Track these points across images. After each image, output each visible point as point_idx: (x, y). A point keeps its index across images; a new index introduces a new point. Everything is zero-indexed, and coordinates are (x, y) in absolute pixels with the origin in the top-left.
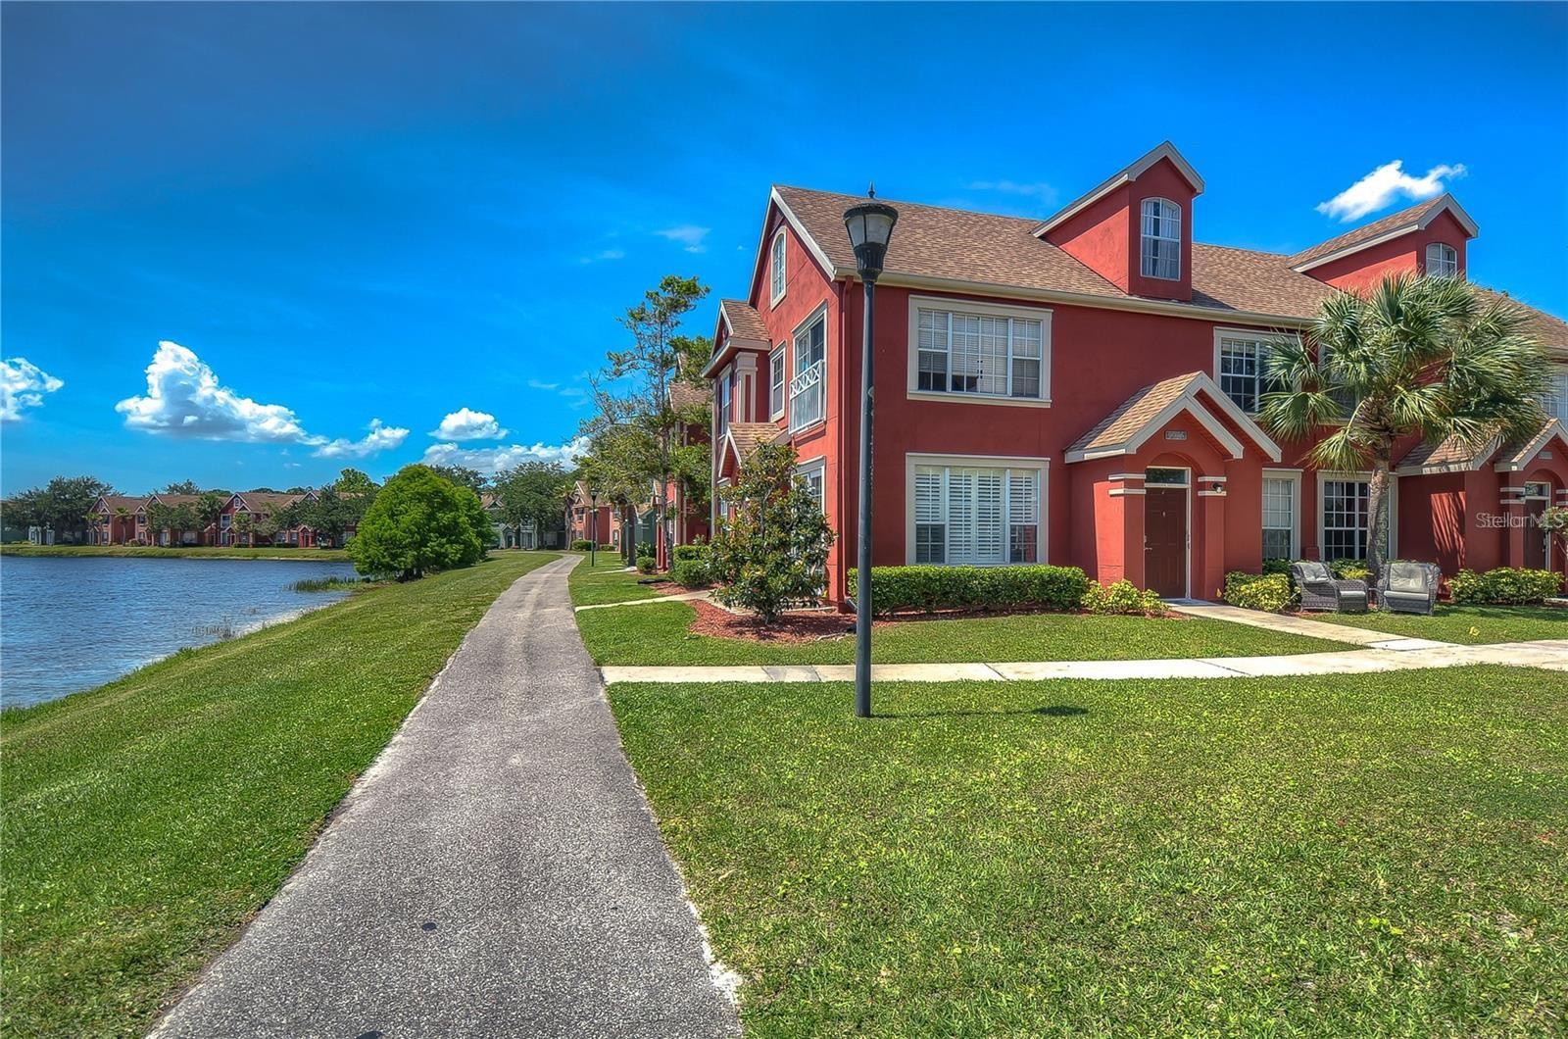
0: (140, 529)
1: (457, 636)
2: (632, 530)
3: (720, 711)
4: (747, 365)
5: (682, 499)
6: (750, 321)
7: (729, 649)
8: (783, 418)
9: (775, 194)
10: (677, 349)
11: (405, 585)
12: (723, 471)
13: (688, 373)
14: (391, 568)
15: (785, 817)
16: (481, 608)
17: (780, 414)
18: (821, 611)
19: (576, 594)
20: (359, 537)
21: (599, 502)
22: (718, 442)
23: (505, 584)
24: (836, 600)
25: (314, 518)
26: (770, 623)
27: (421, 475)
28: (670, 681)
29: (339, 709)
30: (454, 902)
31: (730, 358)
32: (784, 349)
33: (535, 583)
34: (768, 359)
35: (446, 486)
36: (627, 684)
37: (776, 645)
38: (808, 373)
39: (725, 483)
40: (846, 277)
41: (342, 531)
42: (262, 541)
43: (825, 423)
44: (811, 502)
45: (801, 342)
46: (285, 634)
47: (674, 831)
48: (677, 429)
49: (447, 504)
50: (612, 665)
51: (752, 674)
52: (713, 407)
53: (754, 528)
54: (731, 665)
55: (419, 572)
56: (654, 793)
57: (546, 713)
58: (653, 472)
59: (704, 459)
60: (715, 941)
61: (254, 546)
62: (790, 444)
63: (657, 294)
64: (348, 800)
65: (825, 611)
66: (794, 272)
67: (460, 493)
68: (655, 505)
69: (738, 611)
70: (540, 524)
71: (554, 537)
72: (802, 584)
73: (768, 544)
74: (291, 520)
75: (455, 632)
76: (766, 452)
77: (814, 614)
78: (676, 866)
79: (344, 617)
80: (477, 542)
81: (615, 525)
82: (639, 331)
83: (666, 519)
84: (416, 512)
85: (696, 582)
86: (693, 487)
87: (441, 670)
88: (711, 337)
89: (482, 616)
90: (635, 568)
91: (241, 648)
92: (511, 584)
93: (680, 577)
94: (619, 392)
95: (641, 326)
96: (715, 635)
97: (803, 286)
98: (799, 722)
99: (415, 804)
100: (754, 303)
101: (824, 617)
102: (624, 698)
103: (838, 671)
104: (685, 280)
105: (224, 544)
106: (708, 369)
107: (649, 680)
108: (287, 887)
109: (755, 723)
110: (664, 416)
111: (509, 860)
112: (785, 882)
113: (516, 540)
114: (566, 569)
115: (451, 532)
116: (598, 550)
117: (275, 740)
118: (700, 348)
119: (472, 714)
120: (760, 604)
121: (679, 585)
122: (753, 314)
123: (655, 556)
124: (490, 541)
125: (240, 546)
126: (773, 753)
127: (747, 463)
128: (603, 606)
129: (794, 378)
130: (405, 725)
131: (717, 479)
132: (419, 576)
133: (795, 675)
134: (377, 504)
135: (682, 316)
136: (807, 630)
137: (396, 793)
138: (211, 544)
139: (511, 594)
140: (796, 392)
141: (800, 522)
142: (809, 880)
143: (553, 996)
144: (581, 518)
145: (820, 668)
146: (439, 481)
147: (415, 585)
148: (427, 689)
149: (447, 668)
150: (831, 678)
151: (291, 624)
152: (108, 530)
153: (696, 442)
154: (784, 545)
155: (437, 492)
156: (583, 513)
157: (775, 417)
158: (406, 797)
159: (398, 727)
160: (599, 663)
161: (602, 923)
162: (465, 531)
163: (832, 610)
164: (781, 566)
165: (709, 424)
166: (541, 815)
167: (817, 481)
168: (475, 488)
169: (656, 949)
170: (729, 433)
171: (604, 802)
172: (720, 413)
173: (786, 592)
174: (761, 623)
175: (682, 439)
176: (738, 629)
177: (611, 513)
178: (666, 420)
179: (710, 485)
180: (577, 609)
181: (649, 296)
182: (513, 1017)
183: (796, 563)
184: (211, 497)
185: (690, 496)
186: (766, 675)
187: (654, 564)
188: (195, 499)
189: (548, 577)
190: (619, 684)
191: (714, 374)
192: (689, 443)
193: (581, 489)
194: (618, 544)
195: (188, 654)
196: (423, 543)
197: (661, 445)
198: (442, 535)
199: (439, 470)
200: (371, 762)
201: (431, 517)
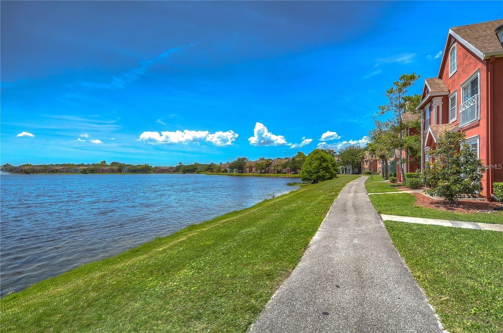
0: (254, 169)
1: (331, 201)
2: (387, 168)
3: (433, 236)
4: (438, 102)
5: (407, 156)
6: (439, 84)
7: (433, 213)
8: (456, 121)
9: (451, 32)
10: (406, 101)
11: (315, 184)
12: (427, 144)
13: (410, 109)
14: (309, 180)
15: (470, 283)
16: (337, 192)
17: (455, 119)
18: (478, 200)
19: (368, 189)
20: (301, 171)
21: (374, 158)
22: (424, 133)
23: (344, 185)
24: (486, 196)
25: (290, 165)
26: (452, 203)
27: (317, 152)
28: (409, 222)
29: (303, 218)
30: (344, 281)
31: (430, 100)
32: (456, 93)
33: (353, 185)
34: (448, 98)
35: (325, 155)
36: (391, 221)
37: (455, 212)
38: (469, 101)
39: (427, 149)
40: (491, 56)
41: (297, 169)
42: (279, 172)
43: (479, 121)
44: (473, 154)
45: (464, 89)
46: (287, 197)
47: (419, 277)
48: (405, 130)
49: (325, 160)
50: (384, 214)
51: (446, 224)
52: (421, 120)
53: (443, 166)
54: (435, 219)
55: (317, 181)
56: (408, 261)
57: (363, 228)
58: (396, 147)
59: (418, 140)
60: (443, 321)
61: (277, 173)
62: (460, 131)
63: (398, 82)
64: (309, 245)
65: (480, 200)
66: (461, 60)
67: (328, 157)
68: (396, 158)
69: (436, 198)
70: (353, 166)
71: (358, 170)
72: (469, 189)
73: (451, 172)
74: (285, 166)
75: (331, 199)
76: (448, 135)
77: (474, 201)
78: (421, 290)
79: (301, 193)
80: (334, 172)
81: (379, 166)
82: (390, 97)
83: (402, 163)
84: (316, 163)
85: (416, 186)
86: (413, 152)
87: (329, 210)
88: (421, 94)
89: (338, 195)
90: (389, 181)
91: (277, 200)
92: (345, 185)
93: (408, 184)
94: (383, 119)
95: (391, 95)
96: (426, 206)
97: (466, 65)
98: (472, 245)
99: (328, 249)
100: (440, 77)
101: (480, 203)
102: (390, 226)
103: (490, 226)
104: (409, 75)
105: (270, 173)
106: (420, 106)
107: (400, 221)
108: (299, 265)
109: (449, 242)
110: (401, 126)
111: (359, 273)
112: (474, 308)
113: (345, 171)
114: (362, 181)
115: (326, 169)
116: (373, 174)
117: (290, 225)
118: (416, 98)
119: (339, 225)
120: (446, 196)
121: (408, 187)
122: (440, 81)
123: (396, 176)
124: (337, 172)
125: (273, 173)
126: (460, 256)
127: (440, 140)
128: (378, 193)
129: (462, 104)
130: (321, 225)
131: (424, 147)
132: (317, 182)
133: (466, 225)
134: (307, 162)
135: (408, 88)
136: (471, 208)
137: (322, 245)
138: (267, 173)
139: (346, 188)
140: (462, 110)
141: (467, 163)
142: (487, 311)
143: (381, 321)
144: (367, 164)
145: (479, 224)
146: (323, 154)
147: (317, 185)
148: (326, 216)
149: (330, 210)
150: (486, 229)
151: (288, 194)
152: (248, 169)
153: (414, 134)
154: (458, 172)
155: (322, 157)
156: (367, 162)
157: (451, 121)
158: (325, 247)
159: (319, 225)
160: (379, 213)
161: (394, 302)
162: (331, 168)
163: (484, 200)
164: (456, 181)
165: (420, 127)
166: (367, 260)
167: (475, 145)
168: (333, 155)
169: (418, 317)
170: (430, 129)
171: (388, 260)
172: (425, 122)
173: (460, 191)
174: (448, 203)
175: (407, 134)
176: (437, 205)
177: (378, 162)
178: (402, 127)
179: (420, 150)
180: (369, 194)
181: (395, 83)
182: (368, 322)
183: (465, 180)
184: (268, 161)
185: (411, 154)
186: (452, 224)
187: (396, 179)
188: (264, 161)
189: (357, 183)
190: (389, 221)
191: (422, 108)
192: (410, 135)
193: (367, 153)
194: (381, 173)
195: (266, 201)
196: (318, 172)
197: (399, 136)
198: (324, 170)
199: (322, 150)
200: (313, 235)
201: (320, 165)
